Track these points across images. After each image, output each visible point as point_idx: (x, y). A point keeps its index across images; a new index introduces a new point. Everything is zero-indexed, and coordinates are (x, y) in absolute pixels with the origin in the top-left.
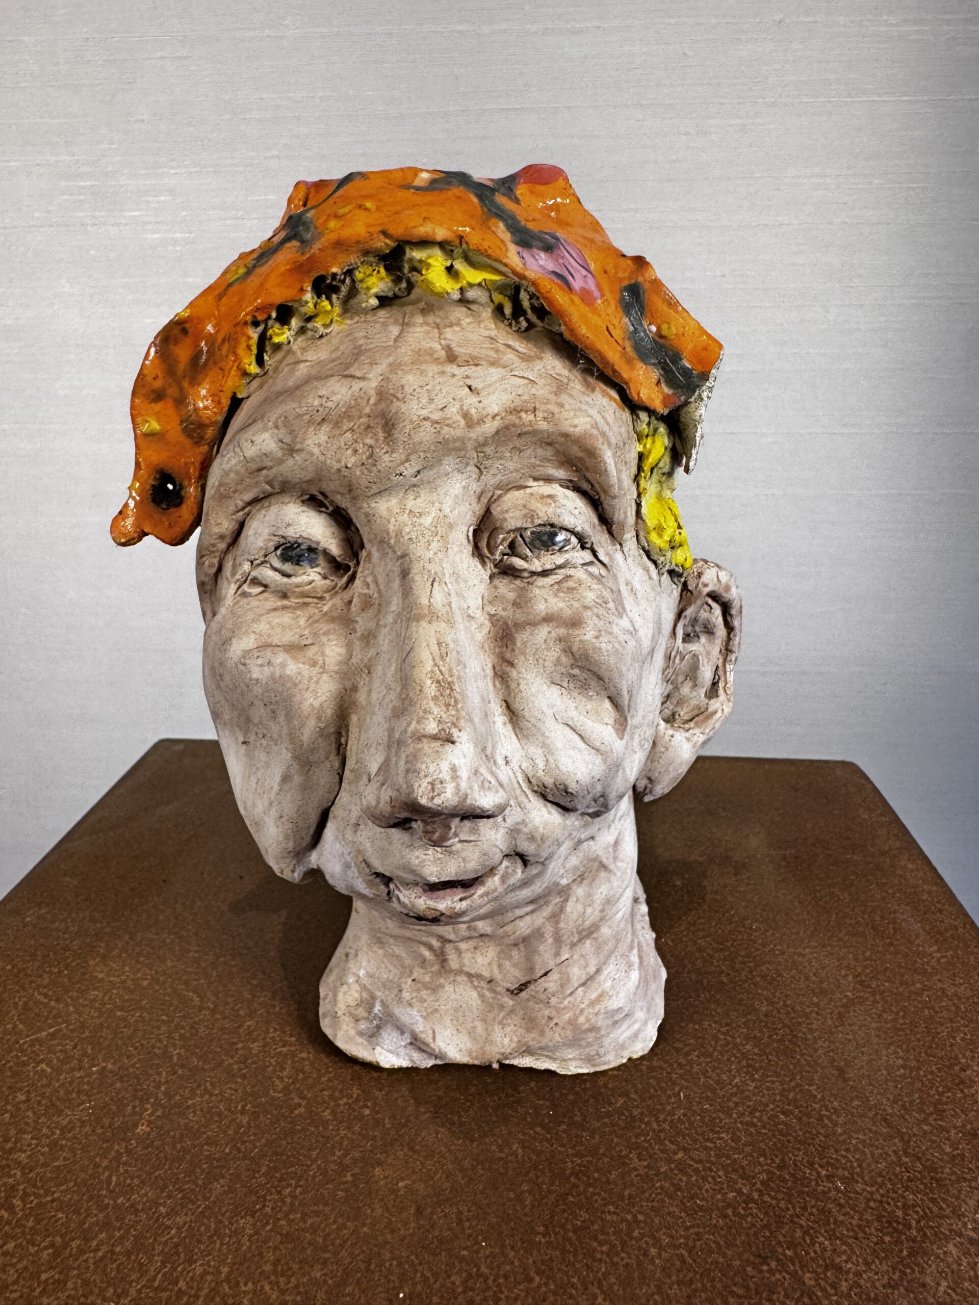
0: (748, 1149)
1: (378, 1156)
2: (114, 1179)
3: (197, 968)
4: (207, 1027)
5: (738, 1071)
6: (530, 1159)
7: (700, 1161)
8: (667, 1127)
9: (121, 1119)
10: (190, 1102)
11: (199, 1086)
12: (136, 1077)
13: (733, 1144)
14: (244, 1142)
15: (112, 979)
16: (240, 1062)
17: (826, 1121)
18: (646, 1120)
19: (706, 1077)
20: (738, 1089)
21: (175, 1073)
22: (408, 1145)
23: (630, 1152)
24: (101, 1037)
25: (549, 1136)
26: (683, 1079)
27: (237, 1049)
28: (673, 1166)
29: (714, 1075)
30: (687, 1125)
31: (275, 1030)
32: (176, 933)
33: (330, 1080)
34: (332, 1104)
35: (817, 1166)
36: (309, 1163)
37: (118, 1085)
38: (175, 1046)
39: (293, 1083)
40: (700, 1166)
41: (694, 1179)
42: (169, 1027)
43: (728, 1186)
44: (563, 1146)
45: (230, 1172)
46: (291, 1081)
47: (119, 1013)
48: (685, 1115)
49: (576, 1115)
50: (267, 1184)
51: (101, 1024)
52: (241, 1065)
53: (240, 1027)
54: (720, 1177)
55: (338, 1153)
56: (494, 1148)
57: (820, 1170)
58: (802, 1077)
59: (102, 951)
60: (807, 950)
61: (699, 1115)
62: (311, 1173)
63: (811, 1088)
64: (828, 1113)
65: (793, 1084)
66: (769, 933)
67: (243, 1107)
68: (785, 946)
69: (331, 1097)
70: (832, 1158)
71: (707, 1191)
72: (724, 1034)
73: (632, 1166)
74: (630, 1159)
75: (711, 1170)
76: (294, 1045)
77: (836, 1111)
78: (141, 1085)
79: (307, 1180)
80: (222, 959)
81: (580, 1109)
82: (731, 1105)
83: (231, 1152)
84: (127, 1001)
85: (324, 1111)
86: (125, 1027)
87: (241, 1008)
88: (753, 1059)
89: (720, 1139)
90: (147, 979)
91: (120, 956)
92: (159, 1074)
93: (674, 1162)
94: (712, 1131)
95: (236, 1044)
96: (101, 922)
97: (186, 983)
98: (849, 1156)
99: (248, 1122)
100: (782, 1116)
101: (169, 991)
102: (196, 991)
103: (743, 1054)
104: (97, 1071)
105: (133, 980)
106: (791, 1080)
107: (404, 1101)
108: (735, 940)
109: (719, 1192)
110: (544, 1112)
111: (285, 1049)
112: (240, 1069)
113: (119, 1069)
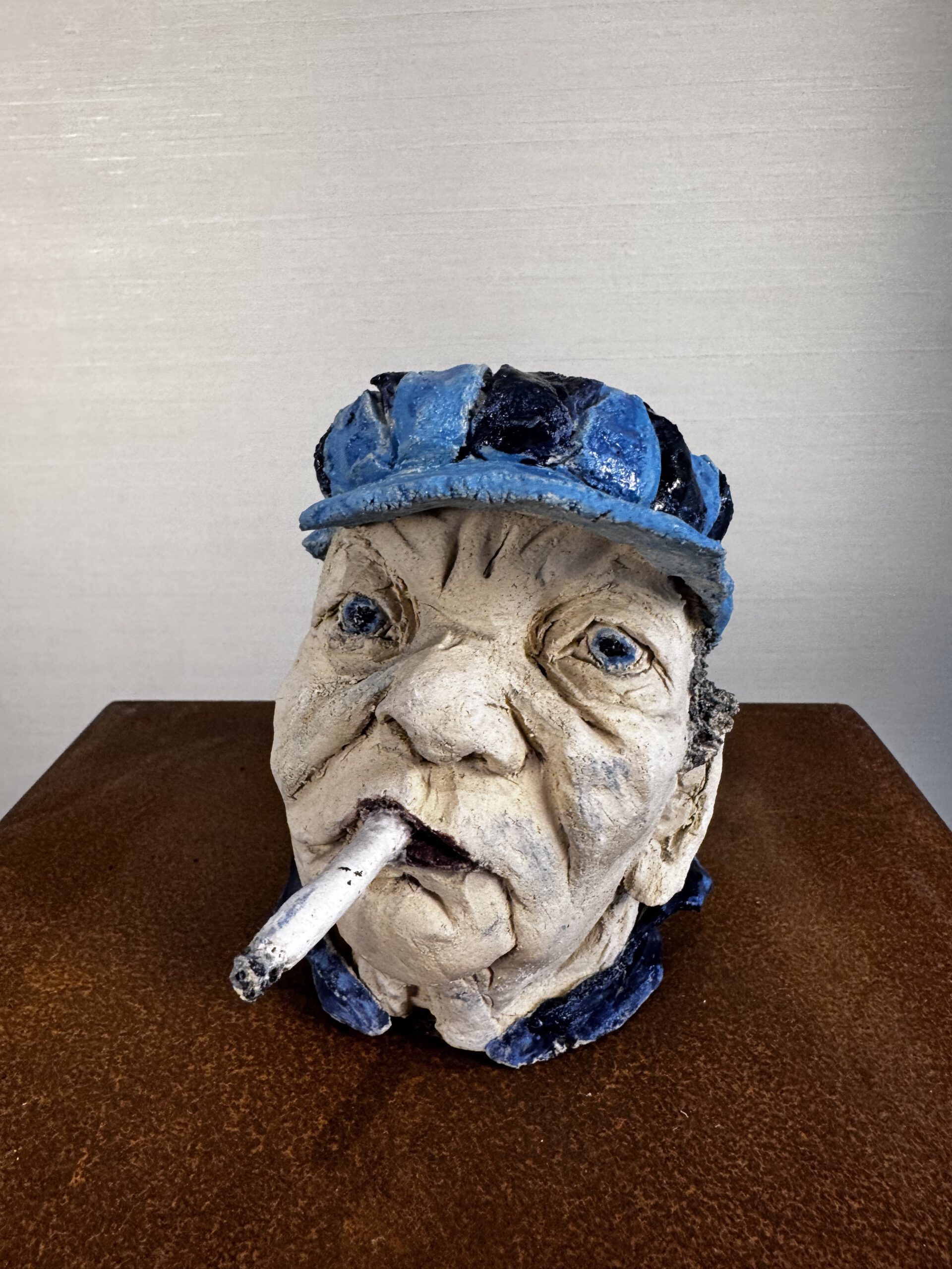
0: (768, 1179)
1: (348, 1204)
2: (42, 1247)
3: (144, 973)
4: (153, 1045)
5: (751, 1078)
6: (521, 1201)
7: (716, 1197)
8: (675, 1154)
9: (53, 1168)
10: (133, 1142)
11: (143, 1121)
12: (72, 1113)
13: (751, 1173)
14: (192, 1194)
15: (48, 990)
16: (191, 1090)
17: (853, 1139)
18: (651, 1145)
19: (715, 1088)
20: (751, 1102)
21: (116, 1105)
22: (381, 1189)
23: (635, 1188)
24: (34, 1062)
25: (542, 1171)
26: (688, 1091)
27: (187, 1073)
28: (684, 1203)
29: (723, 1085)
30: (698, 1152)
31: (231, 1046)
32: (121, 931)
33: (292, 1109)
34: (295, 1138)
35: (847, 1198)
36: (268, 1217)
37: (50, 1124)
38: (117, 1070)
39: (250, 1113)
40: (714, 1203)
41: (709, 1220)
42: (111, 1047)
43: (749, 1229)
44: (559, 1183)
45: (177, 1232)
46: (247, 1111)
47: (55, 1032)
48: (694, 1138)
49: (572, 1143)
50: (218, 1246)
51: (34, 1047)
52: (192, 1093)
53: (192, 1043)
54: (739, 1217)
55: (301, 1202)
56: (479, 1188)
57: (852, 1203)
58: (822, 1084)
59: (38, 955)
60: (816, 927)
61: (710, 1137)
62: (271, 1231)
63: (834, 1098)
64: (854, 1129)
65: (812, 1093)
66: (774, 908)
67: (193, 1146)
68: (792, 922)
69: (294, 1130)
70: (863, 1187)
71: (725, 1235)
72: (732, 1033)
73: (638, 1207)
74: (635, 1197)
75: (728, 1208)
76: (253, 1065)
77: (863, 1126)
78: (77, 1122)
79: (265, 1240)
80: (172, 961)
81: (576, 1134)
82: (745, 1122)
83: (178, 1207)
84: (64, 1016)
85: (285, 1148)
86: (61, 1049)
87: (192, 1021)
88: (767, 1064)
89: (735, 1166)
90: (89, 988)
91: (59, 961)
92: (98, 1108)
93: (684, 1199)
94: (725, 1156)
95: (186, 1066)
96: (40, 921)
97: (132, 991)
98: (883, 1183)
99: (198, 1167)
100: (803, 1135)
101: (112, 1002)
102: (142, 1002)
103: (755, 1057)
104: (27, 1106)
105: (72, 990)
106: (809, 1090)
107: (376, 1132)
108: (738, 917)
109: (739, 1237)
110: (535, 1140)
111: (242, 1071)
112: (190, 1098)
113: (53, 1102)
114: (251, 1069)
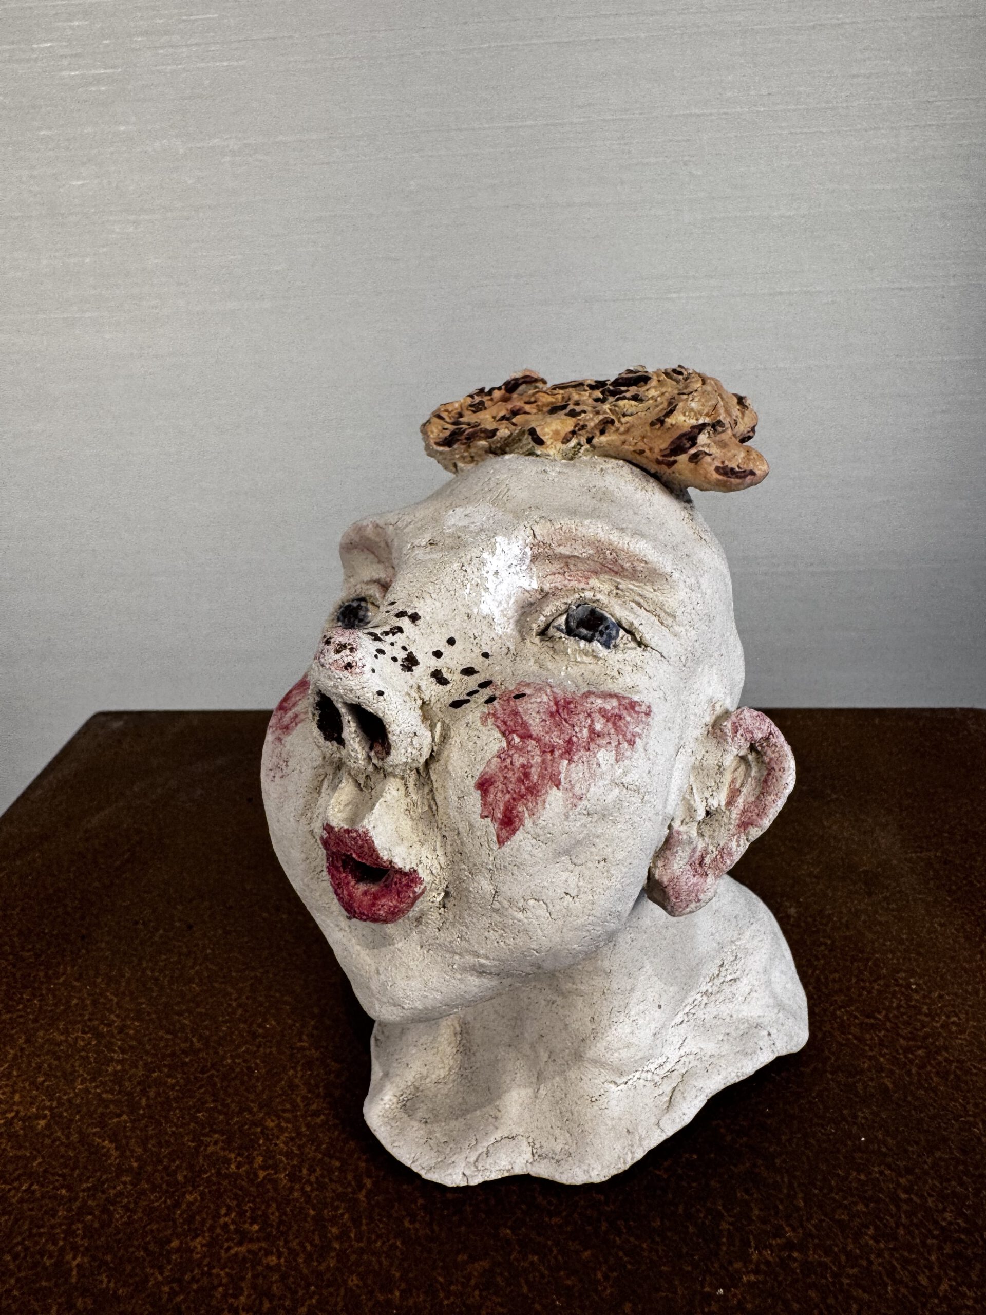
114: (255, 1247)
